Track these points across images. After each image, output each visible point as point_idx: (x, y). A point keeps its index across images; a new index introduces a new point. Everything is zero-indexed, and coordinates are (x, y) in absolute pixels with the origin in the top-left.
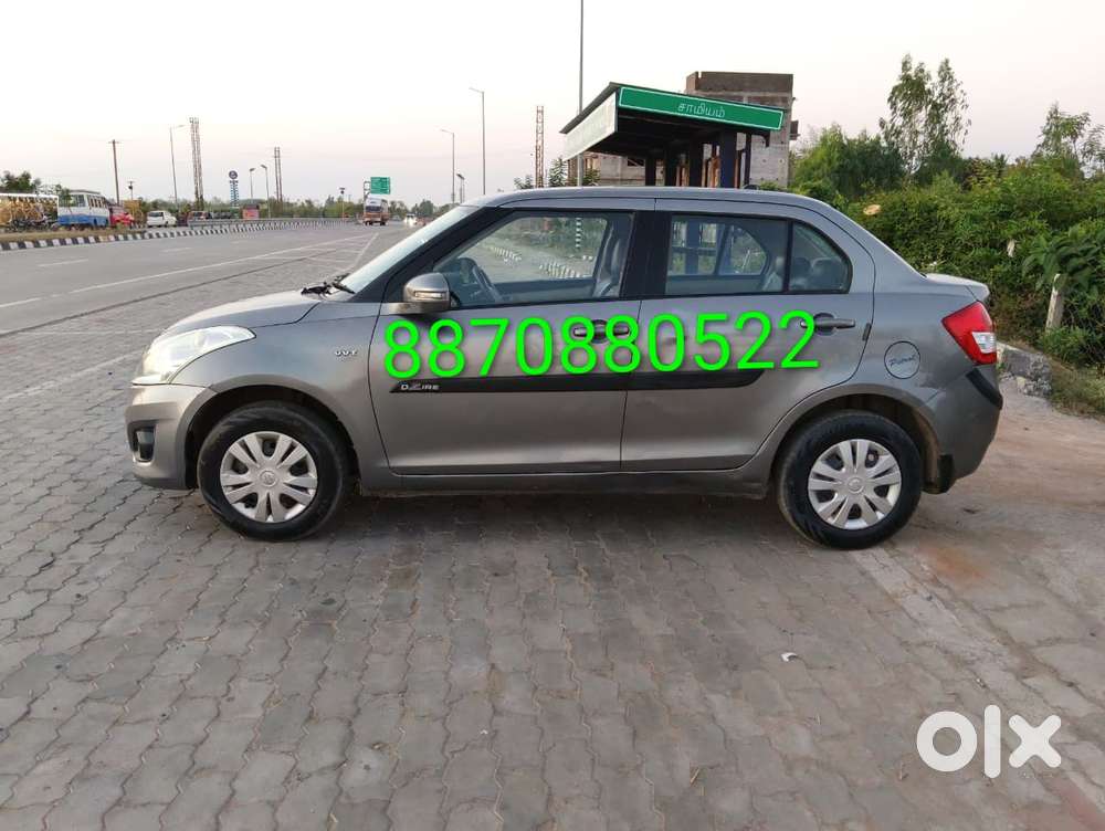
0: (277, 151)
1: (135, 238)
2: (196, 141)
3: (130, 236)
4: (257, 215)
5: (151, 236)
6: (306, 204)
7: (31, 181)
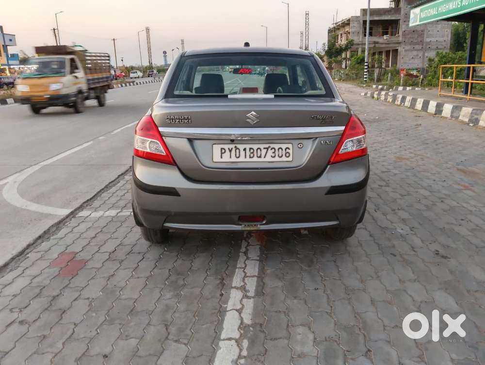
0: (183, 41)
2: (149, 38)
5: (137, 84)
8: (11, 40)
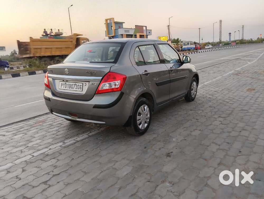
0: (243, 26)
1: (194, 53)
2: (221, 26)
3: (193, 53)
4: (235, 44)
5: (199, 52)
6: (250, 40)
7: (179, 40)
8: (149, 33)
